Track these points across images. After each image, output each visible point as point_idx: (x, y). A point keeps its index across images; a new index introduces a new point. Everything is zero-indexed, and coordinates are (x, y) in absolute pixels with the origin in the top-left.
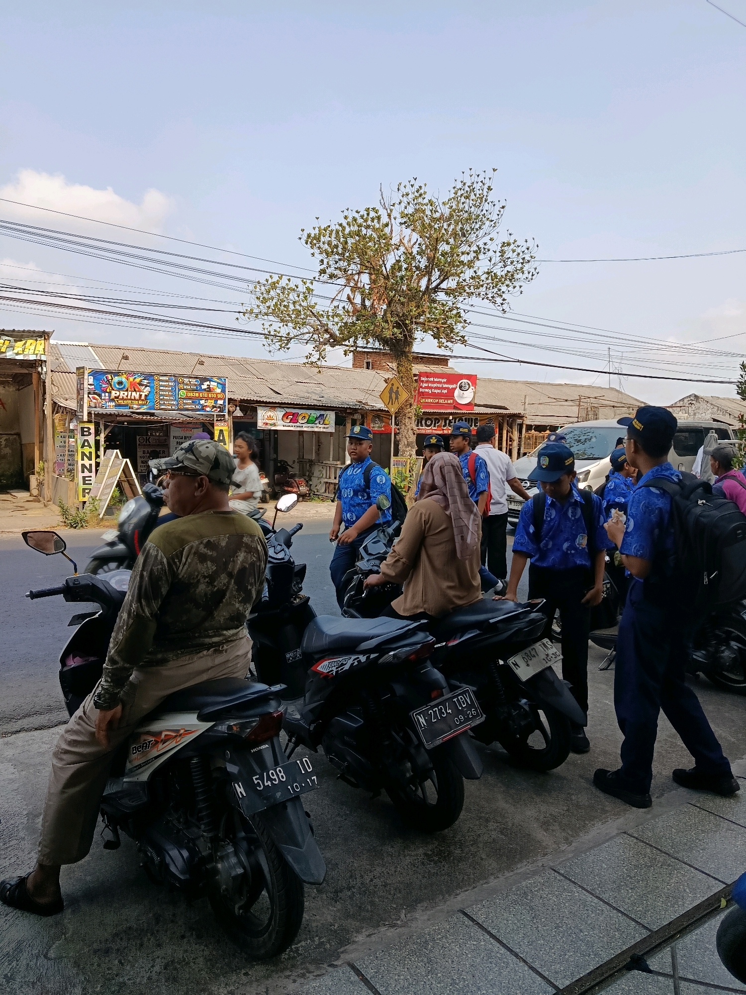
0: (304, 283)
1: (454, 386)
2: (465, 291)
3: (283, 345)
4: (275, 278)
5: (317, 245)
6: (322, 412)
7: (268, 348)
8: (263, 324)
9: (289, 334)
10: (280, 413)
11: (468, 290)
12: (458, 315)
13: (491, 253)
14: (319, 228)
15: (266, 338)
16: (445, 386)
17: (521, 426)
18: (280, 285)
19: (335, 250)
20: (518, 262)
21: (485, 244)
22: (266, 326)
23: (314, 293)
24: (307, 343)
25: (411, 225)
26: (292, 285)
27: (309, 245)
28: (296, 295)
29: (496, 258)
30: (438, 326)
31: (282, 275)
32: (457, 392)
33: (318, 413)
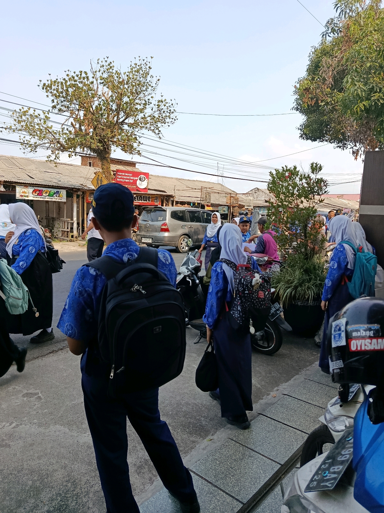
0: (44, 113)
1: (137, 178)
2: (139, 125)
3: (33, 149)
4: (26, 109)
5: (50, 91)
6: (58, 190)
7: (23, 151)
8: (20, 136)
9: (36, 143)
10: (31, 190)
11: (140, 125)
12: (136, 139)
13: (152, 105)
14: (51, 80)
15: (21, 145)
16: (132, 178)
17: (173, 201)
18: (29, 113)
19: (61, 95)
20: (167, 112)
21: (149, 100)
22: (22, 137)
23: (50, 119)
24: (47, 149)
25: (106, 84)
26: (36, 114)
27: (45, 90)
28: (38, 120)
29: (155, 108)
30: (124, 144)
31: (30, 108)
32: (138, 182)
33: (56, 190)
